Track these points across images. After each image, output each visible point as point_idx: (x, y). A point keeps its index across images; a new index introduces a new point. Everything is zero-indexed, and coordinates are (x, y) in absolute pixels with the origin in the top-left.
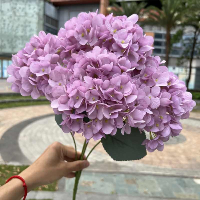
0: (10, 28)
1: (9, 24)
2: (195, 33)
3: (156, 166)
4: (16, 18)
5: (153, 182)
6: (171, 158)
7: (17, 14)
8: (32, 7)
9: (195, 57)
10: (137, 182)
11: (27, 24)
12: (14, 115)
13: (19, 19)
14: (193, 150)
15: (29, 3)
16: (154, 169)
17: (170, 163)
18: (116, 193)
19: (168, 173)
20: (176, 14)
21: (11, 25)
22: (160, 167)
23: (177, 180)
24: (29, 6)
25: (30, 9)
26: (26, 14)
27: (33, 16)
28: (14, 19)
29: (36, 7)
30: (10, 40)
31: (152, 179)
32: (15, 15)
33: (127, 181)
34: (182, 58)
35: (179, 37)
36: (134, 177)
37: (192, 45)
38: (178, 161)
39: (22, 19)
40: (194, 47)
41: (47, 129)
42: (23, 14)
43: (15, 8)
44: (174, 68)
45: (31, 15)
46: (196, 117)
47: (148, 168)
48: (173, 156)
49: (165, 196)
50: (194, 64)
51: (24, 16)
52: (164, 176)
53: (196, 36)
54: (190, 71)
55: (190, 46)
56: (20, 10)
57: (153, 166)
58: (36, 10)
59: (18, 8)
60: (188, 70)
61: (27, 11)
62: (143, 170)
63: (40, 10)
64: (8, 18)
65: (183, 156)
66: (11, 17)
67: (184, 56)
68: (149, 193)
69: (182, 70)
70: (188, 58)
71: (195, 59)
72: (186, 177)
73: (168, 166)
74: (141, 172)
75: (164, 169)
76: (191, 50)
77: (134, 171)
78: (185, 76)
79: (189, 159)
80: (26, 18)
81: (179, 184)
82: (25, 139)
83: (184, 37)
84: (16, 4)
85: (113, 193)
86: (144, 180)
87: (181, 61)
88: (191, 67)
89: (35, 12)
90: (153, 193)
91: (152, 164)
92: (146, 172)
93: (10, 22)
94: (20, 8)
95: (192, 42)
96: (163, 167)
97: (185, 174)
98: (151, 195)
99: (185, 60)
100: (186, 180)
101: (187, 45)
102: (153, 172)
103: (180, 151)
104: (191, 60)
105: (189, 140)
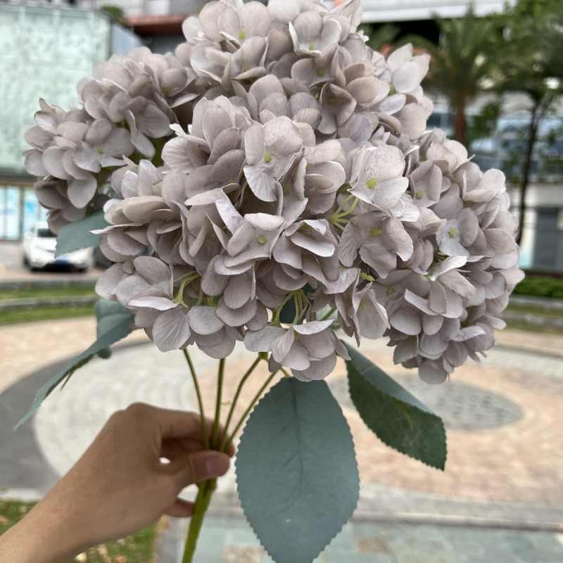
0: (11, 97)
1: (8, 87)
2: (533, 111)
3: (443, 498)
4: (30, 69)
5: (437, 546)
6: (483, 471)
7: (34, 58)
8: (75, 38)
9: (533, 177)
10: (392, 545)
11: (61, 85)
12: (23, 346)
13: (37, 72)
14: (546, 446)
15: (65, 27)
16: (438, 504)
17: (484, 487)
19: (480, 519)
20: (480, 60)
21: (14, 87)
22: (455, 499)
23: (508, 539)
24: (68, 34)
25: (68, 44)
26: (58, 57)
27: (77, 63)
28: (25, 73)
29: (87, 38)
30: (12, 130)
31: (436, 535)
32: (27, 60)
33: (363, 543)
35: (489, 124)
36: (383, 532)
37: (525, 147)
38: (504, 479)
39: (46, 71)
40: (530, 151)
41: (118, 386)
42: (47, 57)
43: (27, 41)
45: (70, 61)
46: (545, 349)
47: (419, 503)
48: (491, 465)
50: (532, 198)
51: (51, 65)
52: (469, 526)
53: (535, 121)
54: (522, 218)
55: (519, 148)
56: (41, 47)
57: (433, 497)
58: (88, 47)
59: (34, 41)
60: (516, 214)
61: (62, 49)
62: (407, 510)
63: (98, 47)
64: (8, 70)
65: (517, 465)
66: (15, 66)
70: (514, 182)
71: (534, 183)
72: (534, 529)
73: (479, 497)
74: (403, 514)
75: (469, 506)
76: (522, 160)
77: (380, 514)
79: (536, 473)
80: (60, 69)
81: (517, 552)
82: (55, 418)
83: (502, 123)
84: (30, 30)
86: (411, 542)
88: (523, 208)
89: (83, 52)
91: (430, 490)
92: (415, 514)
93: (13, 79)
94: (41, 41)
95: (526, 136)
96: (464, 500)
97: (531, 520)
100: (533, 538)
101: (512, 146)
102: (437, 516)
103: (509, 450)
104: (524, 186)
105: (530, 415)
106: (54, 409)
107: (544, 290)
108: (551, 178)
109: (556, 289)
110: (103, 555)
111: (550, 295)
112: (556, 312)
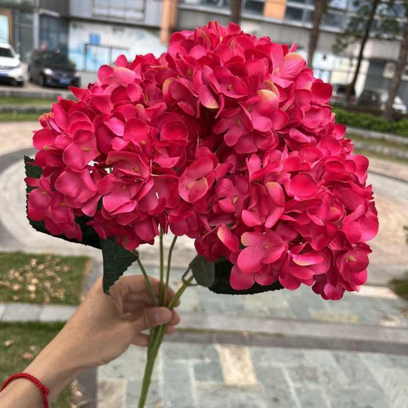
9: (372, 34)
18: (203, 310)
34: (347, 34)
44: (325, 58)
49: (295, 317)
50: (370, 50)
54: (359, 66)
60: (355, 62)
67: (351, 29)
68: (265, 309)
69: (341, 62)
70: (358, 37)
71: (372, 38)
76: (366, 18)
78: (345, 75)
85: (195, 310)
87: (344, 41)
88: (361, 58)
90: (271, 310)
98: (268, 314)
99: (351, 39)
104: (364, 40)
106: (5, 188)
107: (366, 123)
108: (385, 36)
109: (374, 122)
110: (47, 287)
111: (368, 127)
112: (371, 139)
